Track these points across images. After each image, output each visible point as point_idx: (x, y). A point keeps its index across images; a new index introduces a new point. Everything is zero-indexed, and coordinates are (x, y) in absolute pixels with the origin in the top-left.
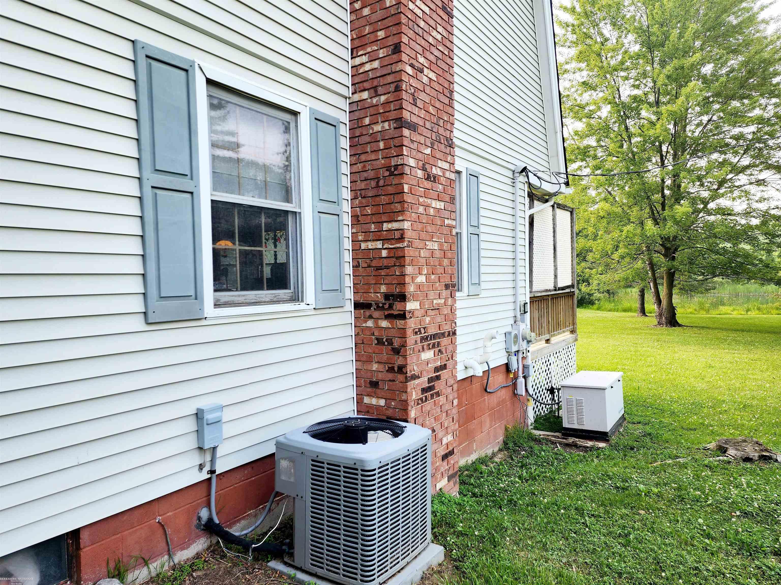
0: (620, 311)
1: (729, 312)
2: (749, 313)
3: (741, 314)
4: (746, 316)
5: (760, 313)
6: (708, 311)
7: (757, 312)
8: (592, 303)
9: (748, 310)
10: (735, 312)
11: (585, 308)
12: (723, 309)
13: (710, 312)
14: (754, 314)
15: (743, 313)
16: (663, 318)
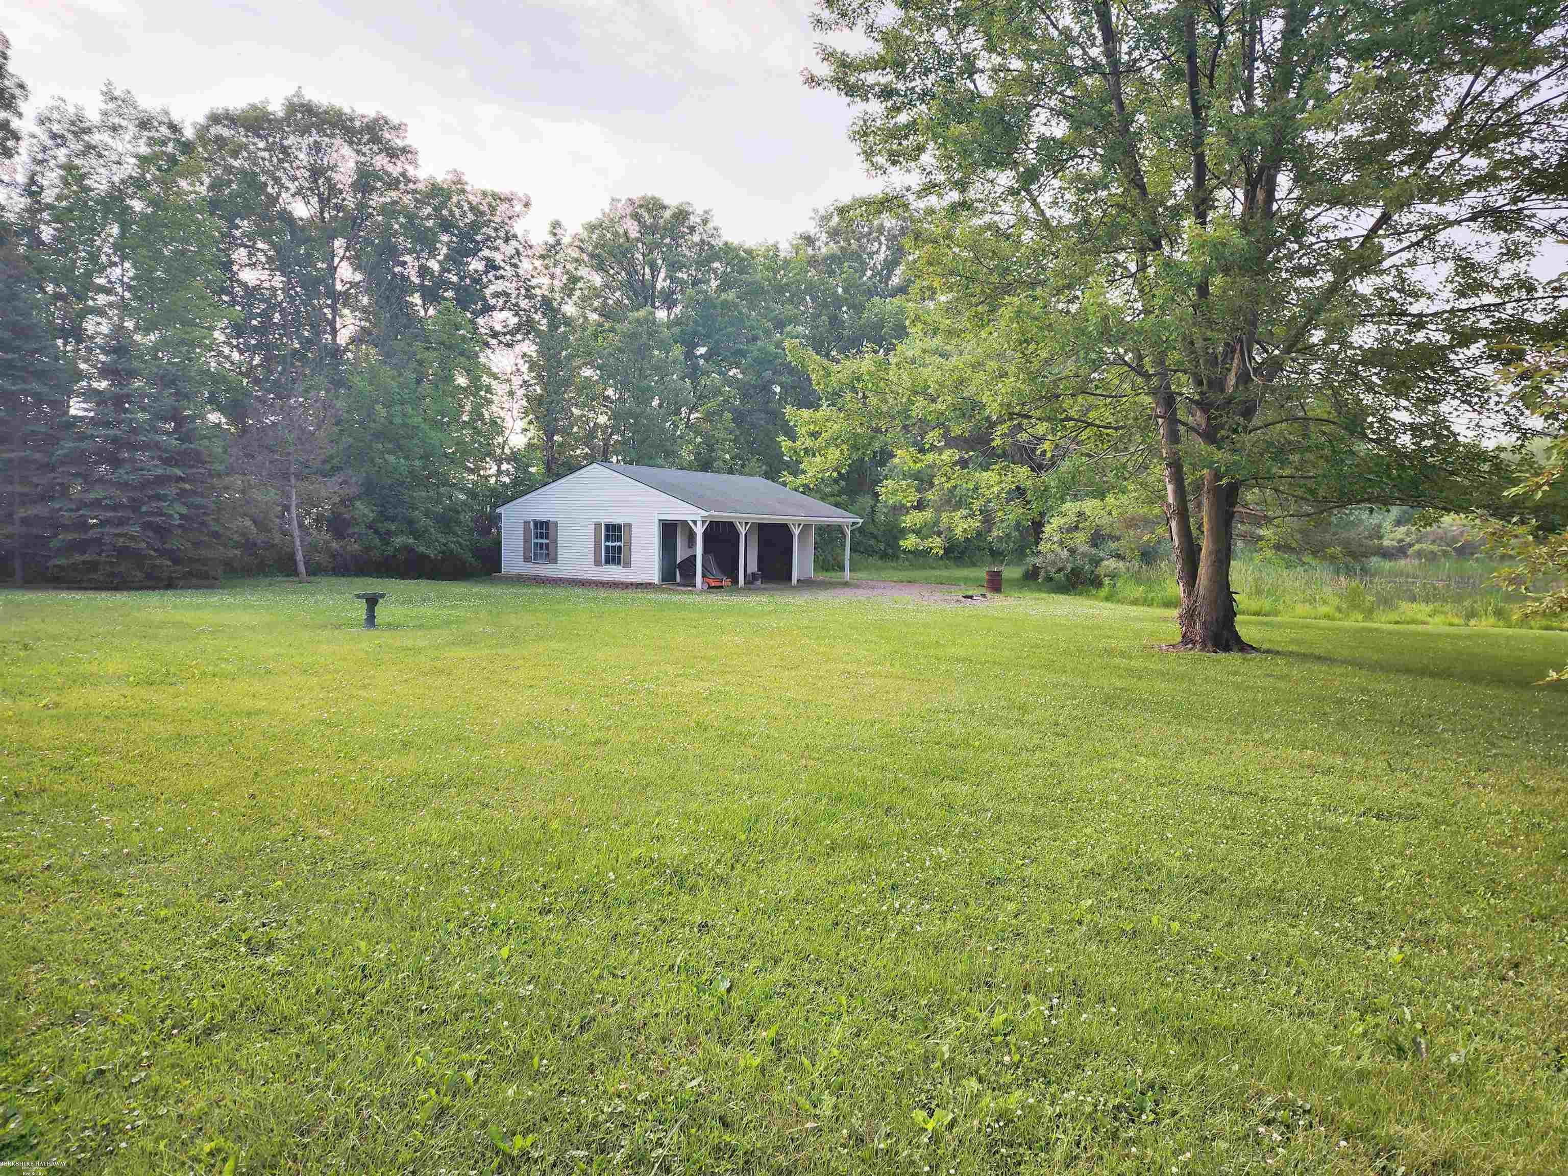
0: (1158, 606)
1: (1420, 617)
2: (1473, 622)
3: (1451, 625)
4: (1463, 630)
5: (1501, 623)
6: (1369, 613)
7: (1492, 620)
8: (1097, 583)
9: (1471, 614)
10: (1438, 619)
11: (1080, 594)
12: (1408, 609)
13: (1374, 615)
14: (1485, 625)
15: (1456, 621)
16: (1197, 627)
